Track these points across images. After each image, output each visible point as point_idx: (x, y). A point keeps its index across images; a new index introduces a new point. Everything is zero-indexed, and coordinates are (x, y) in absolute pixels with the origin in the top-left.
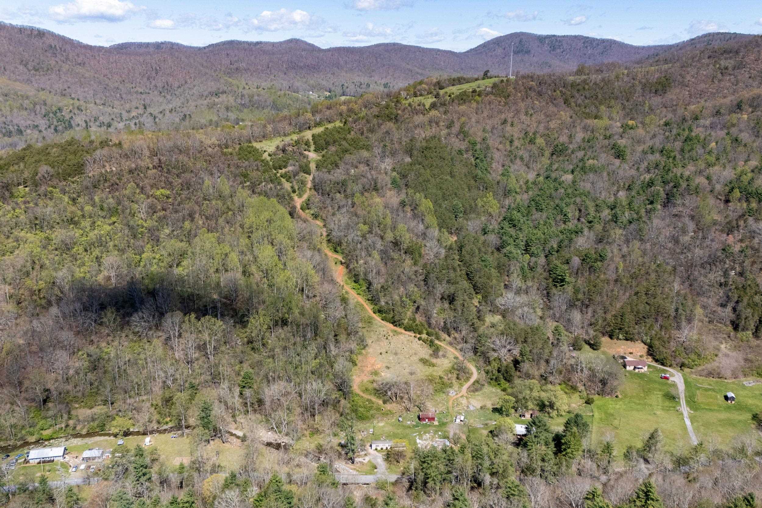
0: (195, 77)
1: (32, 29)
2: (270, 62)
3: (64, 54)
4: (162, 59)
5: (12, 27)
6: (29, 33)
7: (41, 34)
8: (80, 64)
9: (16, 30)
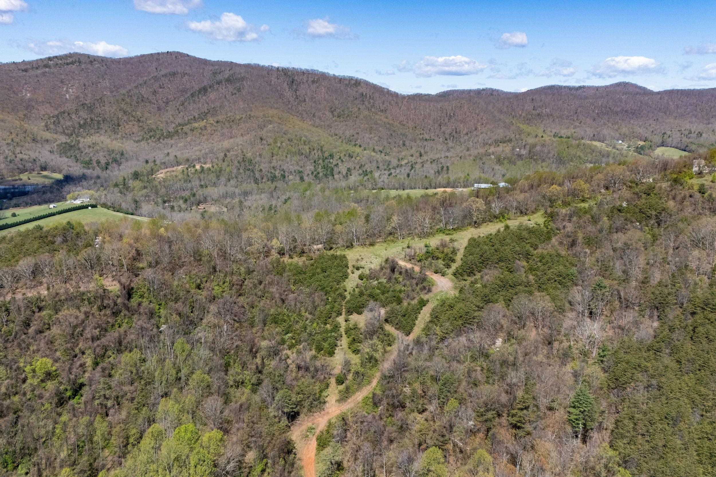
0: (487, 123)
1: (351, 79)
2: (580, 107)
3: (372, 101)
4: (459, 105)
5: (335, 77)
6: (347, 82)
7: (357, 83)
8: (382, 111)
9: (337, 80)
